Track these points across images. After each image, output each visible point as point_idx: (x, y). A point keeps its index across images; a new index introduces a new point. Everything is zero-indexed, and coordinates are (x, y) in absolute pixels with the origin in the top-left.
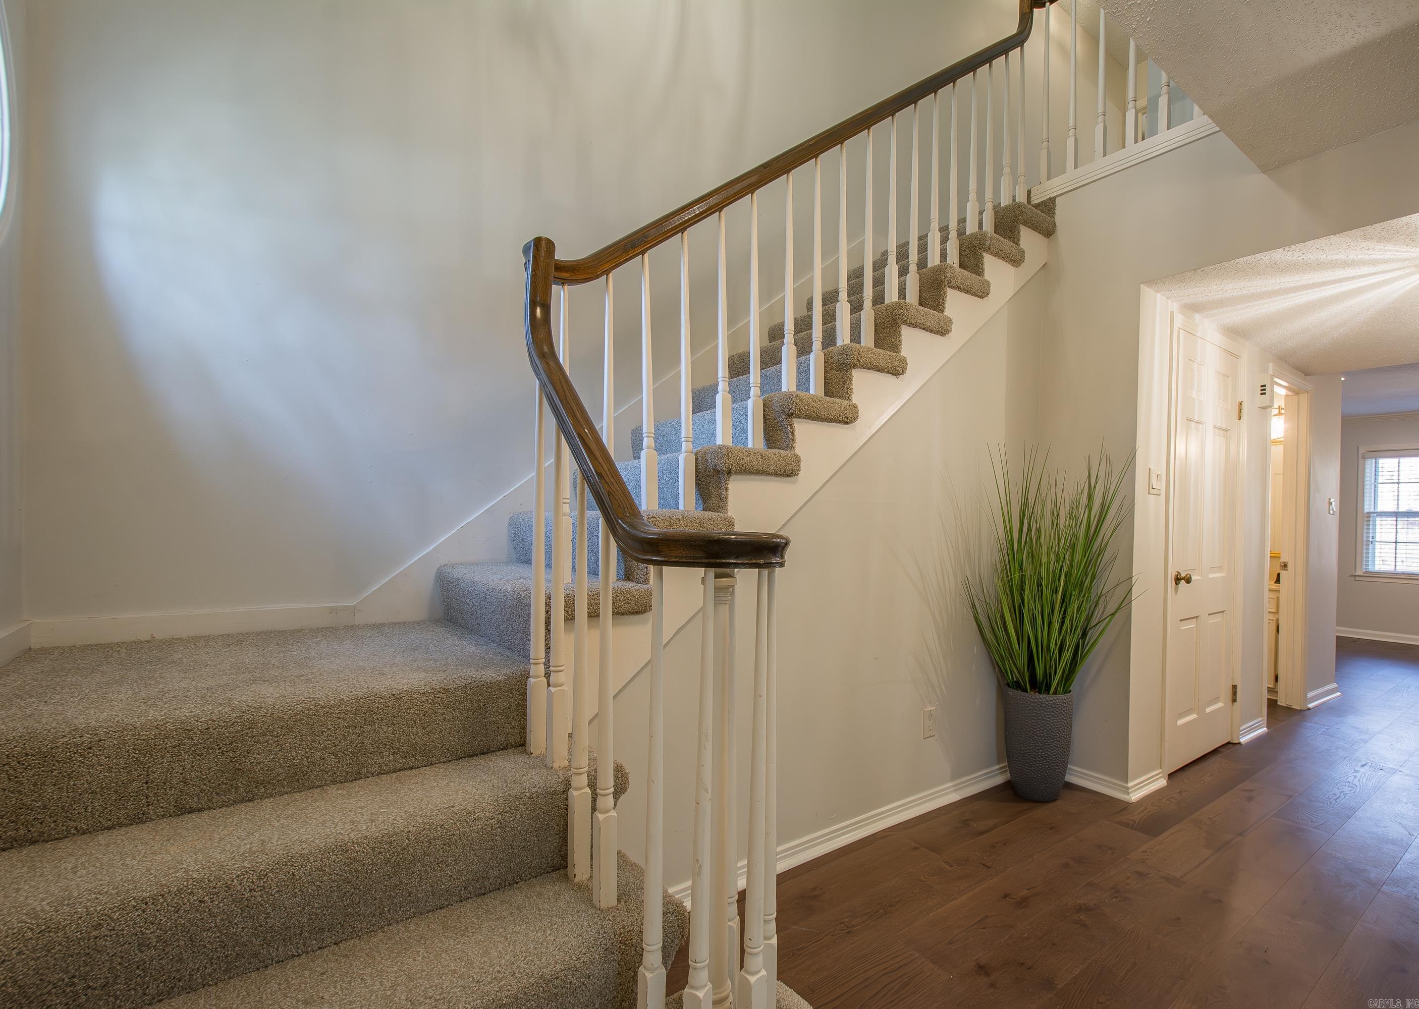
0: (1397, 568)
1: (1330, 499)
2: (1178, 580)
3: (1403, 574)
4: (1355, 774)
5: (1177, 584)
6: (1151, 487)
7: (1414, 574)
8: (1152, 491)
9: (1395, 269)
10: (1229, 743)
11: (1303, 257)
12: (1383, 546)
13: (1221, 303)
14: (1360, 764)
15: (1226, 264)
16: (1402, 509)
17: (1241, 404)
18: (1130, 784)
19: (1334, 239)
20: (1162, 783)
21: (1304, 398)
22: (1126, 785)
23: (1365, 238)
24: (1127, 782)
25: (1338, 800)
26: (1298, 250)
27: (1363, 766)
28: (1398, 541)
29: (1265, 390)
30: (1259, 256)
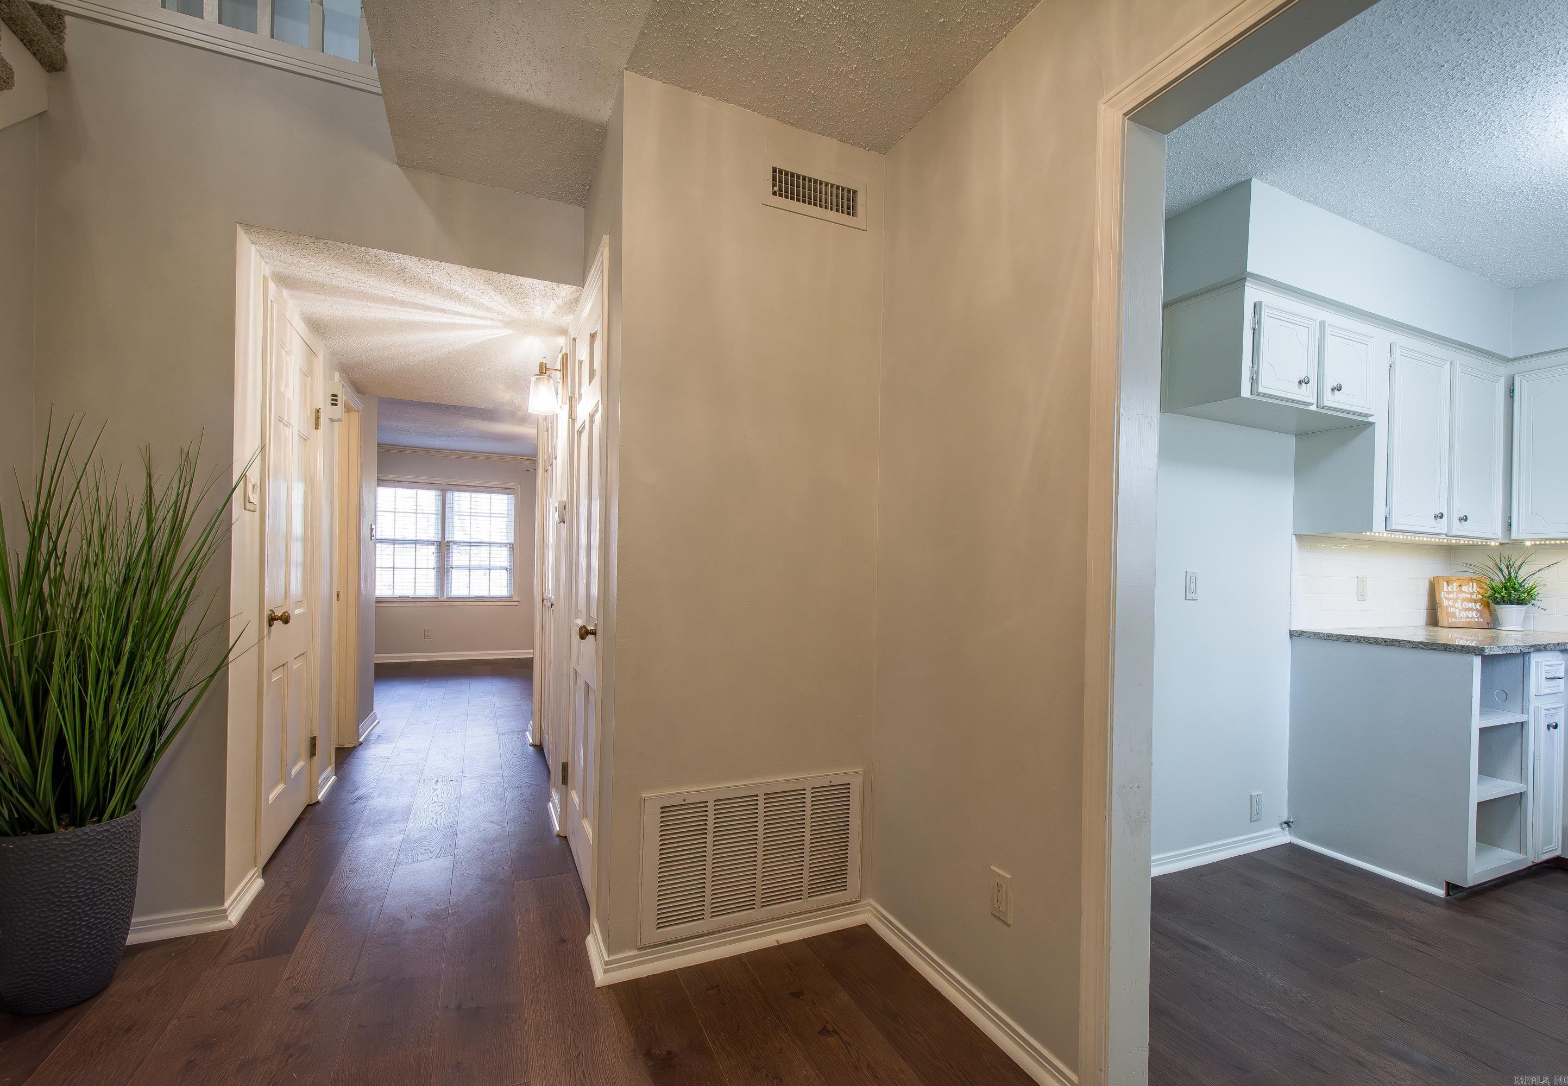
0: (395, 592)
1: (371, 525)
2: (272, 620)
3: (400, 597)
4: (435, 793)
5: (270, 625)
6: (247, 500)
7: (408, 597)
8: (249, 506)
9: (489, 319)
10: (308, 806)
11: (431, 275)
12: (384, 571)
13: (320, 288)
14: (434, 782)
15: (355, 247)
16: (398, 537)
17: (318, 411)
18: (227, 904)
19: (466, 271)
20: (259, 883)
21: (355, 417)
22: (223, 908)
23: (488, 282)
24: (223, 904)
25: (438, 821)
26: (430, 267)
27: (437, 782)
28: (417, 567)
29: (336, 400)
30: (393, 255)
